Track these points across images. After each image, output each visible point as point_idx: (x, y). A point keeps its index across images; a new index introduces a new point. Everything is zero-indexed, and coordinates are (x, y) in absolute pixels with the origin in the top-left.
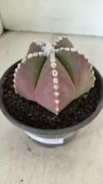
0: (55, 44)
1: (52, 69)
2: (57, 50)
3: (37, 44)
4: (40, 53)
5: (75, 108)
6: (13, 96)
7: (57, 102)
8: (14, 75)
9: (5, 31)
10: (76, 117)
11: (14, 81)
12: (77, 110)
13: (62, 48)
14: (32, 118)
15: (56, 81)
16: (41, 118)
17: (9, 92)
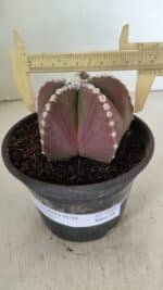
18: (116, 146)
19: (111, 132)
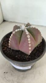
0: (25, 25)
1: (27, 35)
2: (27, 27)
3: (18, 26)
4: (20, 29)
5: (35, 51)
6: (7, 49)
7: (30, 48)
8: (10, 39)
9: (4, 21)
10: (36, 55)
11: (9, 42)
12: (36, 52)
13: (29, 27)
14: (18, 58)
15: (29, 39)
16: (22, 57)
17: (5, 48)
18: (30, 52)
19: (29, 48)
